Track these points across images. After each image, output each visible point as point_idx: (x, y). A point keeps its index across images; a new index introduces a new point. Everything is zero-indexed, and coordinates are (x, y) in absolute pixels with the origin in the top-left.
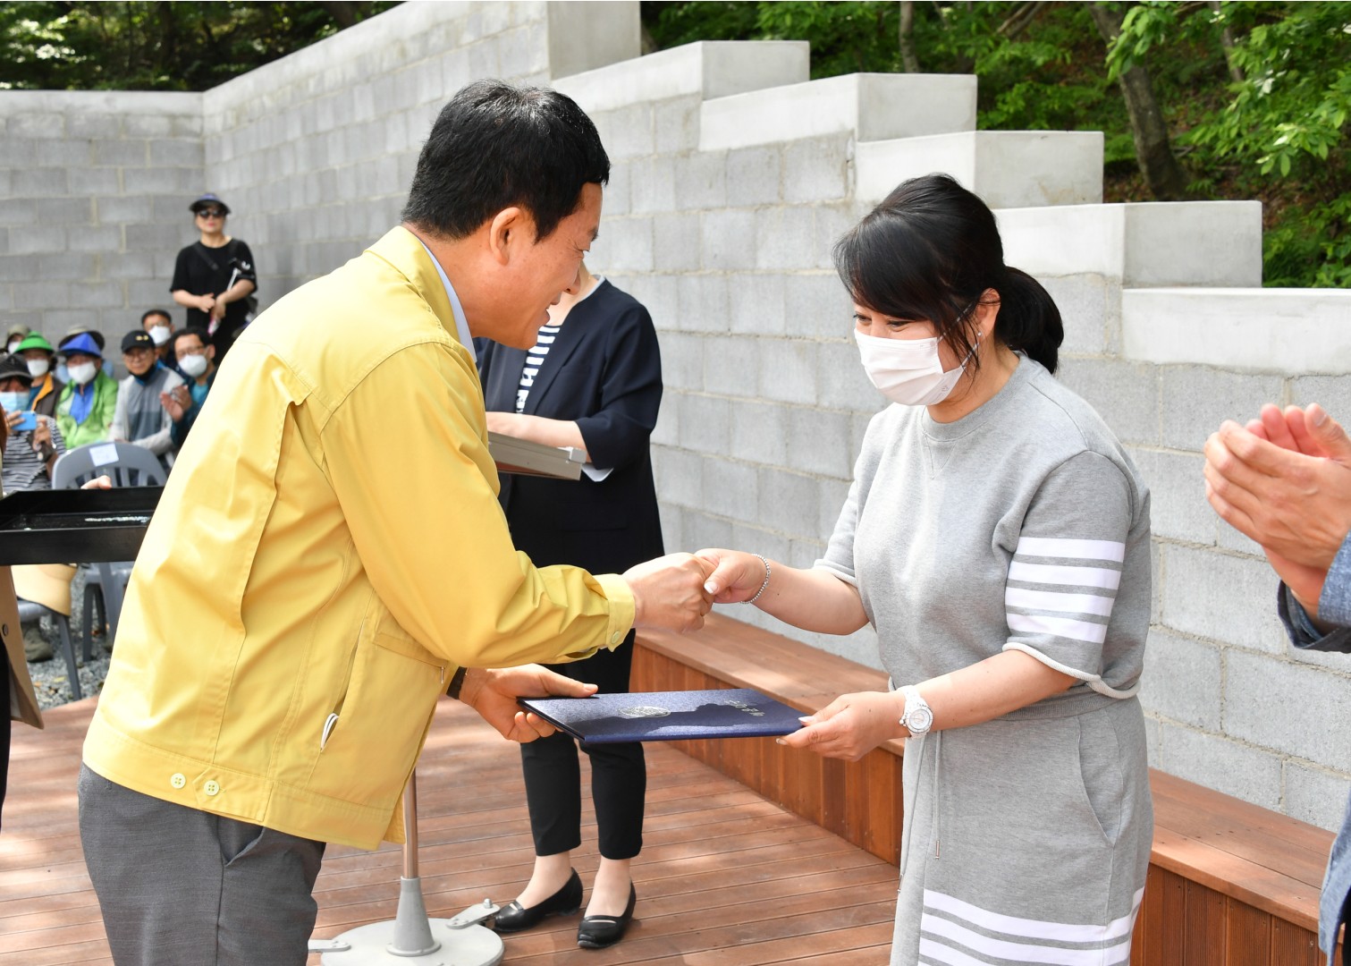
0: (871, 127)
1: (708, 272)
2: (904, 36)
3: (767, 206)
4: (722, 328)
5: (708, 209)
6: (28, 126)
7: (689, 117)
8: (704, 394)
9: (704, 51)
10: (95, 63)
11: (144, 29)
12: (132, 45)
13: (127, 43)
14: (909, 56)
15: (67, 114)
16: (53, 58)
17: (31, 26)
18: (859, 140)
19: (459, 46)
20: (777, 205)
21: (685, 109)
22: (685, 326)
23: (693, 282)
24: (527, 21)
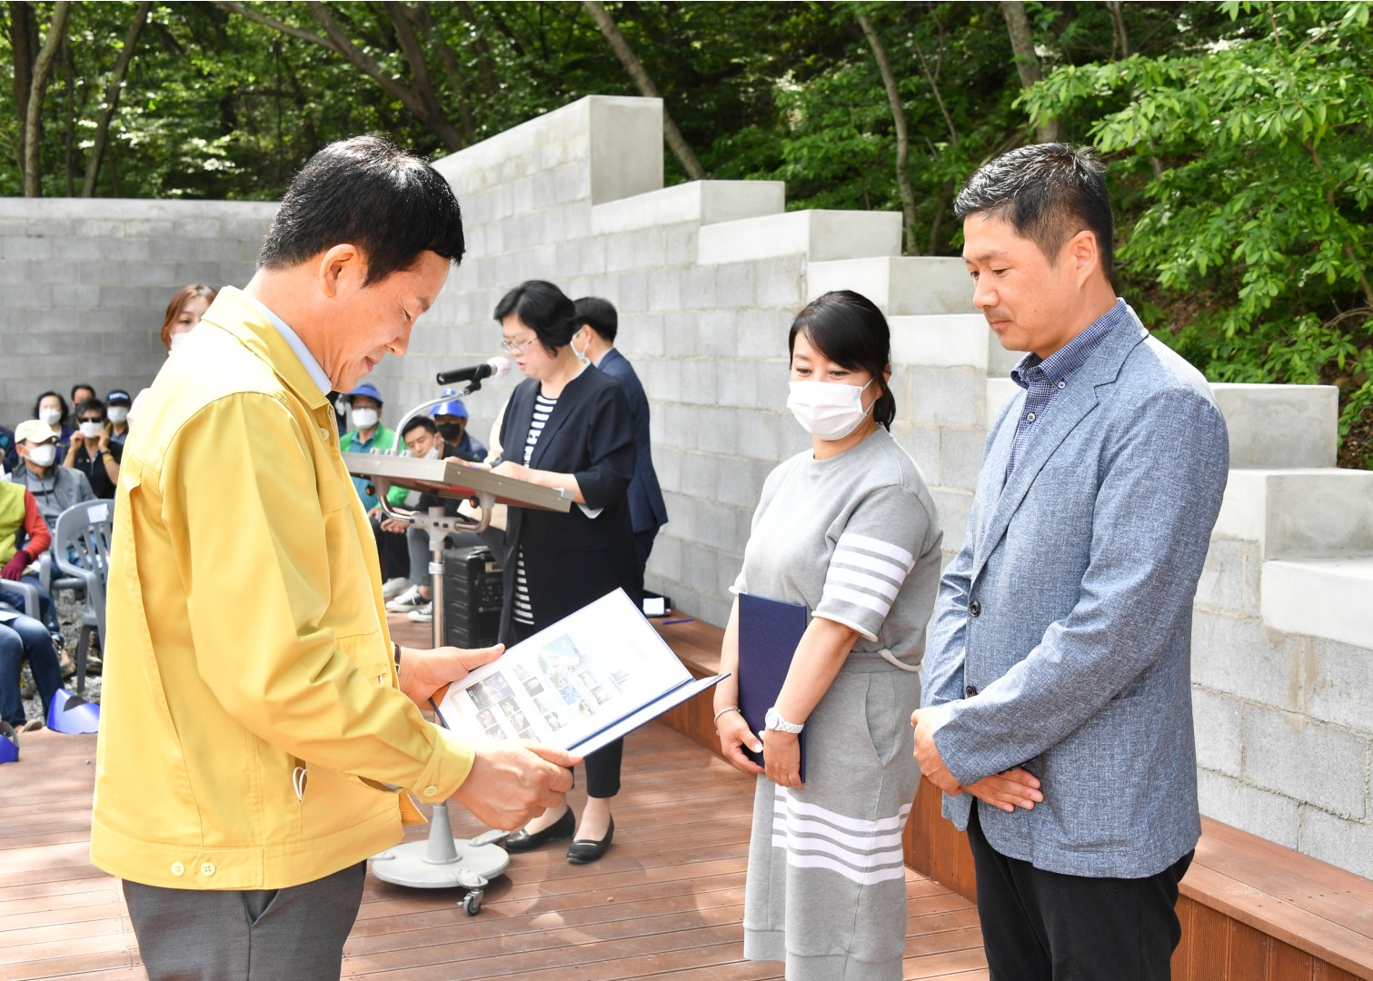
0: (818, 251)
1: (702, 357)
2: (901, 168)
3: (745, 308)
4: (711, 401)
5: (703, 310)
6: (191, 228)
7: (691, 238)
8: (699, 452)
9: (702, 187)
10: (252, 174)
11: (293, 146)
12: (283, 159)
13: (279, 157)
14: (904, 183)
15: (222, 219)
16: (217, 170)
17: (199, 143)
18: (811, 260)
19: (525, 176)
20: (752, 308)
21: (687, 233)
22: (686, 399)
23: (691, 365)
24: (575, 159)
